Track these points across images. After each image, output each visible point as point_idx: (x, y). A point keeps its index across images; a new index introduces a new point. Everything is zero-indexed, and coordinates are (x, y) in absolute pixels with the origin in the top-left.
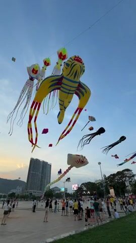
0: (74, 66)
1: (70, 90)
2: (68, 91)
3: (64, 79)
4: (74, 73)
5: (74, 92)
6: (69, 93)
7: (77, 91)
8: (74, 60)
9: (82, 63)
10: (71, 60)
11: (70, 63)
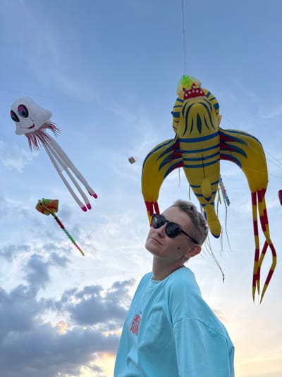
0: (188, 110)
1: (203, 159)
2: (200, 163)
3: (181, 143)
4: (195, 122)
5: (218, 156)
6: (203, 166)
7: (221, 152)
8: (185, 98)
9: (203, 94)
10: (179, 103)
11: (180, 110)
